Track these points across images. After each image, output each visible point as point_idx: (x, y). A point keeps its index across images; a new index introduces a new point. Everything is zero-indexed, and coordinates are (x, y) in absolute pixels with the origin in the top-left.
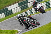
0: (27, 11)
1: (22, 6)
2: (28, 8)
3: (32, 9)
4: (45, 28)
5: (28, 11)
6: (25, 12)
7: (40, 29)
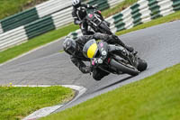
3: (122, 12)
4: (170, 79)
7: (152, 83)
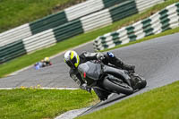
0: (133, 25)
1: (116, 6)
2: (137, 12)
3: (150, 18)
5: (138, 26)
6: (127, 29)
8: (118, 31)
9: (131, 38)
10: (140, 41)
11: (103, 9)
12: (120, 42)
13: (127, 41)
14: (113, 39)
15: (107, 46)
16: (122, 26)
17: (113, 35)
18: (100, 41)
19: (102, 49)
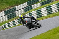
8: (10, 23)
9: (14, 25)
10: (17, 25)
11: (5, 15)
12: (10, 26)
13: (13, 26)
14: (8, 25)
15: (6, 28)
16: (11, 21)
17: (8, 24)
18: (4, 26)
19: (4, 28)
